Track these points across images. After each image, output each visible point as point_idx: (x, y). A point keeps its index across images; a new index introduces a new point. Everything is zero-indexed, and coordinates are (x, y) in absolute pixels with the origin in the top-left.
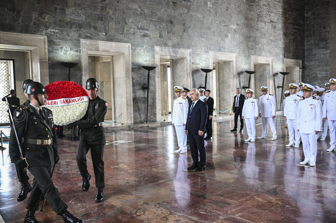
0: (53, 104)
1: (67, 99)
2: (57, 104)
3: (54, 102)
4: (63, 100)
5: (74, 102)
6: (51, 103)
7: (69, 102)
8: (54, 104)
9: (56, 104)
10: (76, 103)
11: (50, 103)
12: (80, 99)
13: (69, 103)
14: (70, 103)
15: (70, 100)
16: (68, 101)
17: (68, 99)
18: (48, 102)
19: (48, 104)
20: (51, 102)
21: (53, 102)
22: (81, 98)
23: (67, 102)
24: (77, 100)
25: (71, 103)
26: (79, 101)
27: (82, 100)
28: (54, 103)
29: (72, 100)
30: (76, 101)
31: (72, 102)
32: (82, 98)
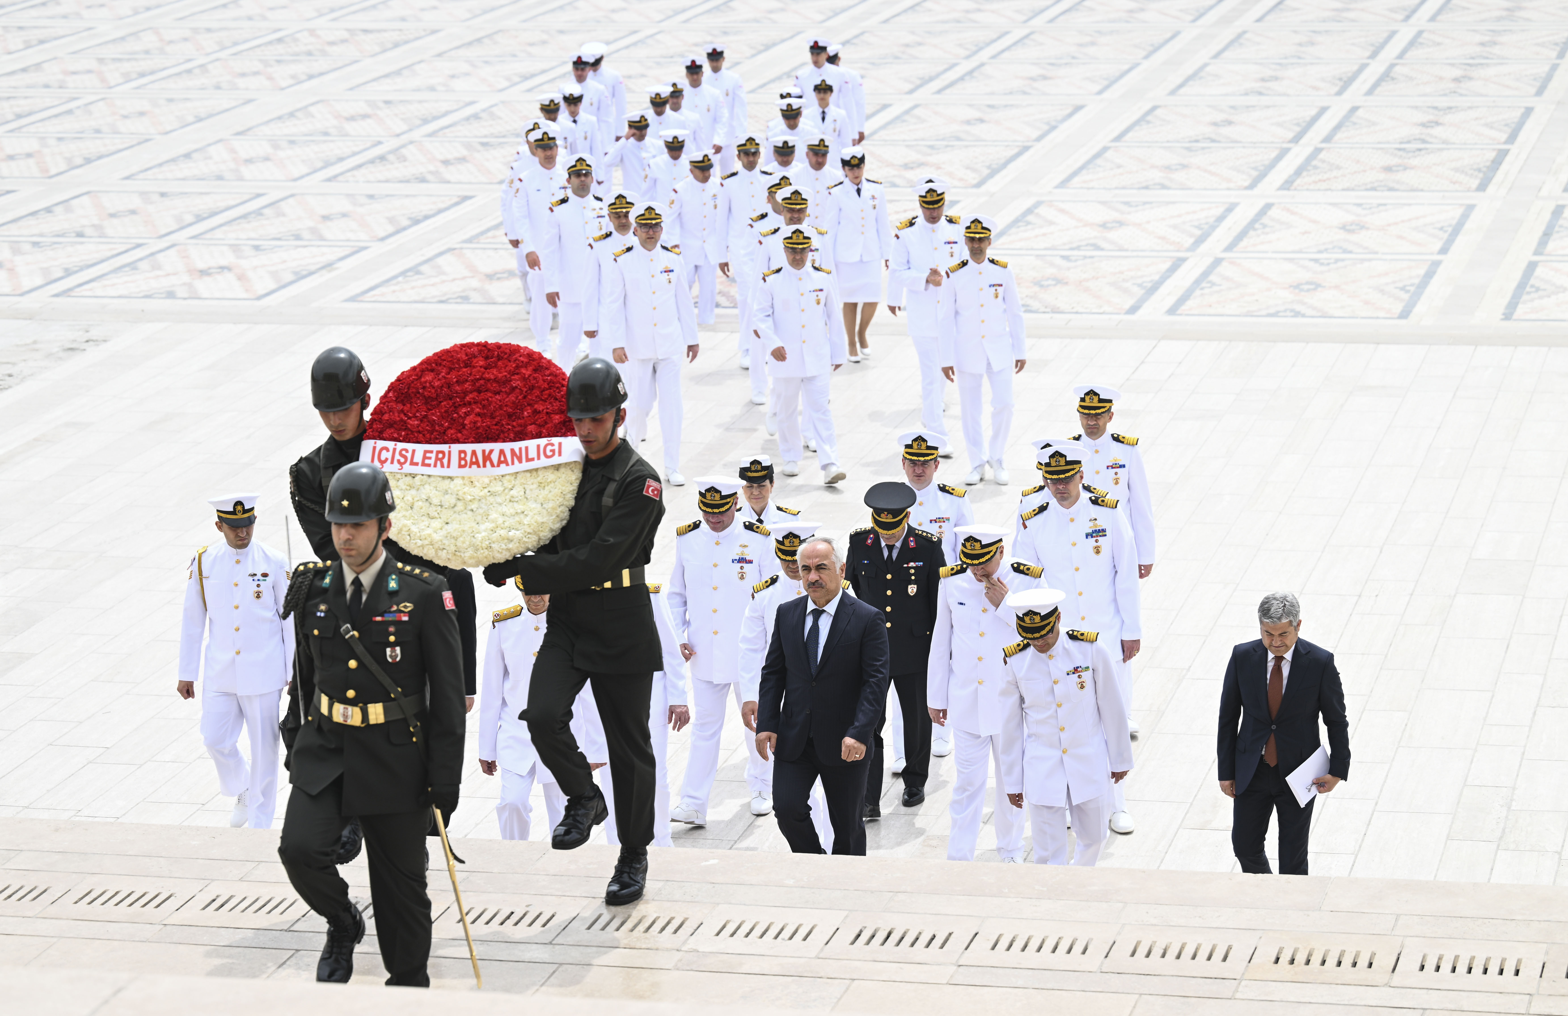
0: (432, 462)
1: (487, 446)
2: (448, 466)
3: (438, 452)
4: (474, 453)
5: (520, 461)
6: (425, 458)
7: (495, 463)
8: (435, 466)
10: (526, 465)
11: (418, 458)
12: (549, 448)
13: (498, 466)
14: (503, 466)
15: (502, 452)
16: (495, 457)
17: (496, 446)
18: (414, 451)
19: (413, 463)
20: (426, 452)
21: (433, 456)
22: (552, 445)
23: (488, 463)
24: (533, 454)
25: (507, 465)
26: (539, 458)
27: (553, 455)
28: (437, 459)
29: (512, 451)
30: (529, 460)
31: (513, 463)
32: (556, 448)
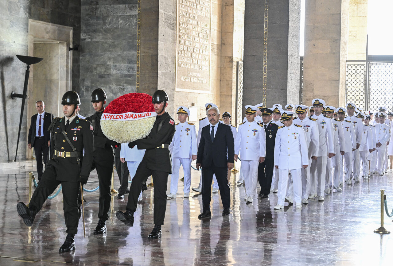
1: (132, 113)
3: (120, 116)
5: (140, 117)
6: (117, 117)
8: (119, 119)
9: (121, 119)
11: (115, 117)
13: (134, 118)
15: (136, 115)
16: (134, 116)
17: (135, 114)
18: (114, 115)
19: (113, 118)
22: (148, 113)
23: (132, 117)
24: (143, 115)
25: (137, 118)
26: (145, 116)
27: (149, 115)
29: (138, 115)
30: (142, 117)
